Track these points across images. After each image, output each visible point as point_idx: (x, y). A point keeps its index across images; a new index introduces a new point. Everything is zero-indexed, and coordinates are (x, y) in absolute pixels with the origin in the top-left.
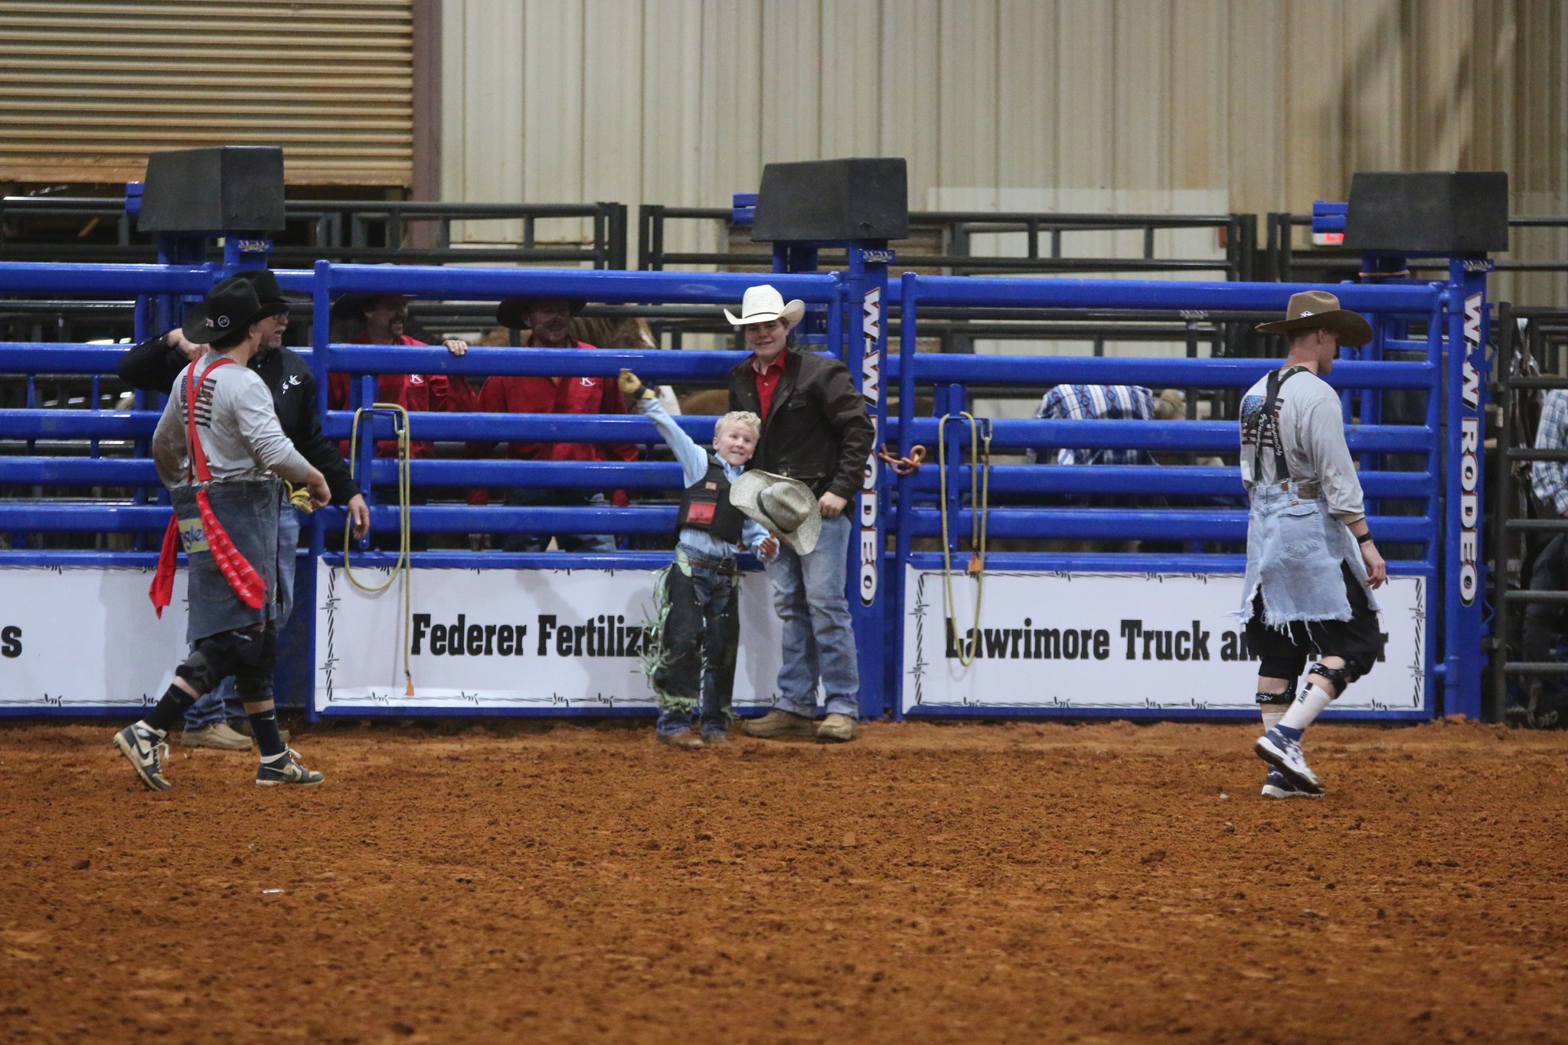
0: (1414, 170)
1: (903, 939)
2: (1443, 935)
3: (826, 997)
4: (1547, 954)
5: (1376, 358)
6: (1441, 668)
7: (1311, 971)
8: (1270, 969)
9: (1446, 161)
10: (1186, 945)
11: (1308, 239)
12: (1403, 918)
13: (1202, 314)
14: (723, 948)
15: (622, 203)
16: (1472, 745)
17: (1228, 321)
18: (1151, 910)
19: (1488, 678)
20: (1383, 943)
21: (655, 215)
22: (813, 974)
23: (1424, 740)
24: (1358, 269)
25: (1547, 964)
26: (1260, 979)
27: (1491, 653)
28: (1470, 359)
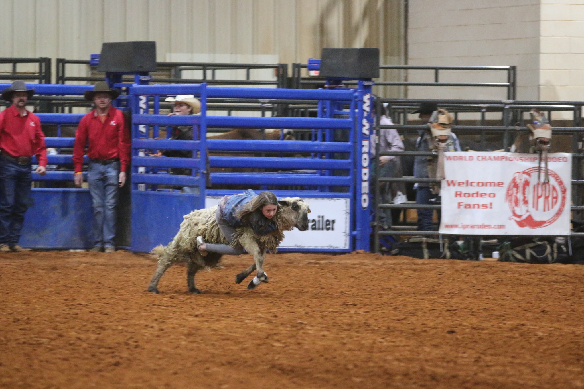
0: (347, 47)
1: (148, 332)
2: (349, 330)
3: (117, 354)
4: (387, 337)
5: (331, 118)
6: (355, 233)
7: (299, 344)
8: (284, 343)
9: (359, 44)
10: (253, 334)
11: (308, 74)
12: (335, 325)
13: (267, 100)
14: (79, 336)
15: (50, 57)
16: (366, 262)
17: (278, 103)
18: (241, 321)
19: (372, 236)
20: (326, 333)
21: (62, 62)
22: (112, 345)
23: (349, 259)
24: (325, 84)
25: (387, 341)
26: (280, 347)
27: (373, 227)
28: (366, 118)
